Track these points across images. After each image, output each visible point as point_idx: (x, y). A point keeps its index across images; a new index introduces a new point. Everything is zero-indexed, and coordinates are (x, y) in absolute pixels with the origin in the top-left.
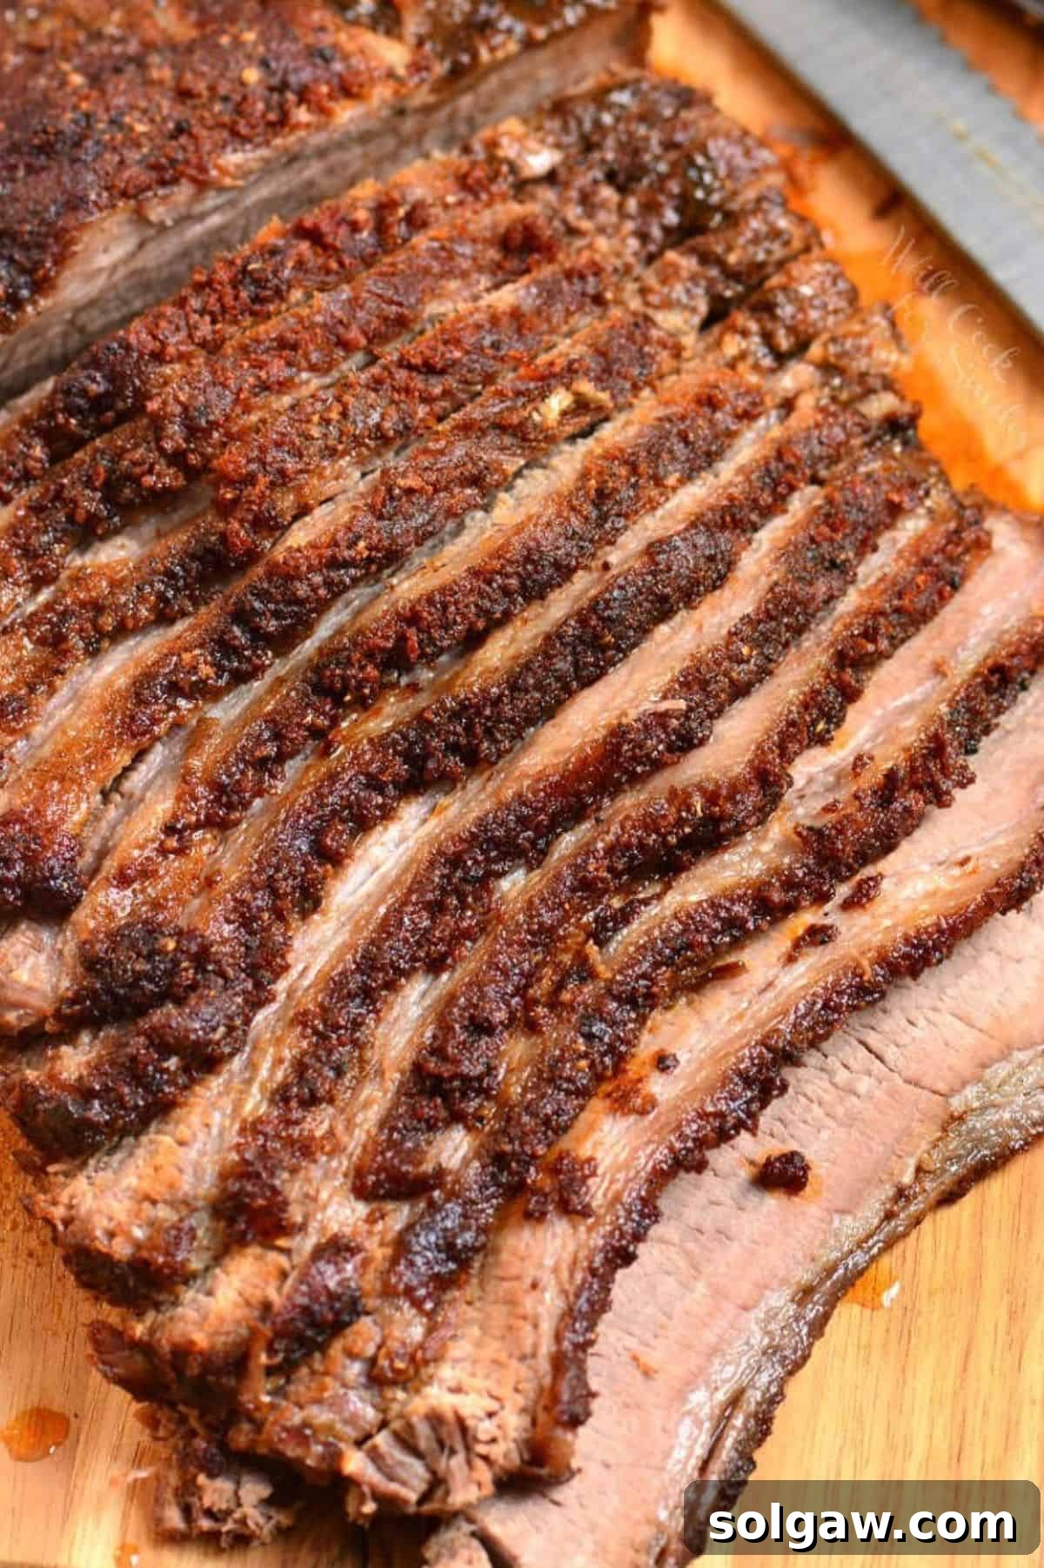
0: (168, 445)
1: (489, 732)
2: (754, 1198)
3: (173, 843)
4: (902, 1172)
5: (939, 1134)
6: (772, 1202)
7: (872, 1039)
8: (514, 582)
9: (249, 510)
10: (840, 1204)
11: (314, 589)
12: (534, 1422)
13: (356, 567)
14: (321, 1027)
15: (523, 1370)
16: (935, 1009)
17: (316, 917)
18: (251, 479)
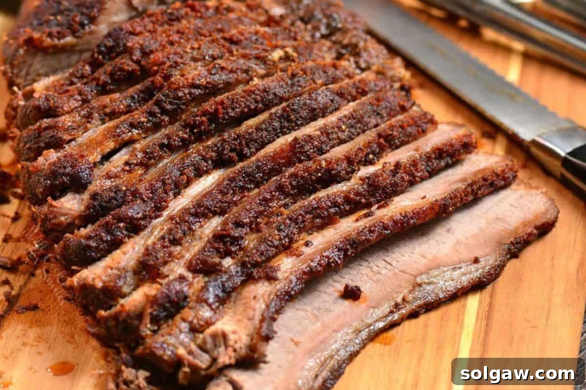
0: (135, 58)
1: (247, 146)
2: (341, 301)
3: (127, 168)
4: (397, 297)
5: (412, 288)
6: (347, 303)
7: (387, 259)
8: (258, 98)
9: (162, 73)
10: (374, 305)
11: (185, 95)
12: (252, 339)
13: (201, 89)
14: (178, 221)
15: (249, 323)
16: (412, 253)
17: (180, 197)
18: (164, 63)
